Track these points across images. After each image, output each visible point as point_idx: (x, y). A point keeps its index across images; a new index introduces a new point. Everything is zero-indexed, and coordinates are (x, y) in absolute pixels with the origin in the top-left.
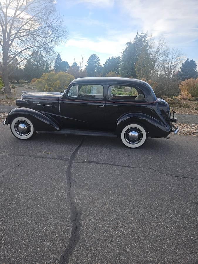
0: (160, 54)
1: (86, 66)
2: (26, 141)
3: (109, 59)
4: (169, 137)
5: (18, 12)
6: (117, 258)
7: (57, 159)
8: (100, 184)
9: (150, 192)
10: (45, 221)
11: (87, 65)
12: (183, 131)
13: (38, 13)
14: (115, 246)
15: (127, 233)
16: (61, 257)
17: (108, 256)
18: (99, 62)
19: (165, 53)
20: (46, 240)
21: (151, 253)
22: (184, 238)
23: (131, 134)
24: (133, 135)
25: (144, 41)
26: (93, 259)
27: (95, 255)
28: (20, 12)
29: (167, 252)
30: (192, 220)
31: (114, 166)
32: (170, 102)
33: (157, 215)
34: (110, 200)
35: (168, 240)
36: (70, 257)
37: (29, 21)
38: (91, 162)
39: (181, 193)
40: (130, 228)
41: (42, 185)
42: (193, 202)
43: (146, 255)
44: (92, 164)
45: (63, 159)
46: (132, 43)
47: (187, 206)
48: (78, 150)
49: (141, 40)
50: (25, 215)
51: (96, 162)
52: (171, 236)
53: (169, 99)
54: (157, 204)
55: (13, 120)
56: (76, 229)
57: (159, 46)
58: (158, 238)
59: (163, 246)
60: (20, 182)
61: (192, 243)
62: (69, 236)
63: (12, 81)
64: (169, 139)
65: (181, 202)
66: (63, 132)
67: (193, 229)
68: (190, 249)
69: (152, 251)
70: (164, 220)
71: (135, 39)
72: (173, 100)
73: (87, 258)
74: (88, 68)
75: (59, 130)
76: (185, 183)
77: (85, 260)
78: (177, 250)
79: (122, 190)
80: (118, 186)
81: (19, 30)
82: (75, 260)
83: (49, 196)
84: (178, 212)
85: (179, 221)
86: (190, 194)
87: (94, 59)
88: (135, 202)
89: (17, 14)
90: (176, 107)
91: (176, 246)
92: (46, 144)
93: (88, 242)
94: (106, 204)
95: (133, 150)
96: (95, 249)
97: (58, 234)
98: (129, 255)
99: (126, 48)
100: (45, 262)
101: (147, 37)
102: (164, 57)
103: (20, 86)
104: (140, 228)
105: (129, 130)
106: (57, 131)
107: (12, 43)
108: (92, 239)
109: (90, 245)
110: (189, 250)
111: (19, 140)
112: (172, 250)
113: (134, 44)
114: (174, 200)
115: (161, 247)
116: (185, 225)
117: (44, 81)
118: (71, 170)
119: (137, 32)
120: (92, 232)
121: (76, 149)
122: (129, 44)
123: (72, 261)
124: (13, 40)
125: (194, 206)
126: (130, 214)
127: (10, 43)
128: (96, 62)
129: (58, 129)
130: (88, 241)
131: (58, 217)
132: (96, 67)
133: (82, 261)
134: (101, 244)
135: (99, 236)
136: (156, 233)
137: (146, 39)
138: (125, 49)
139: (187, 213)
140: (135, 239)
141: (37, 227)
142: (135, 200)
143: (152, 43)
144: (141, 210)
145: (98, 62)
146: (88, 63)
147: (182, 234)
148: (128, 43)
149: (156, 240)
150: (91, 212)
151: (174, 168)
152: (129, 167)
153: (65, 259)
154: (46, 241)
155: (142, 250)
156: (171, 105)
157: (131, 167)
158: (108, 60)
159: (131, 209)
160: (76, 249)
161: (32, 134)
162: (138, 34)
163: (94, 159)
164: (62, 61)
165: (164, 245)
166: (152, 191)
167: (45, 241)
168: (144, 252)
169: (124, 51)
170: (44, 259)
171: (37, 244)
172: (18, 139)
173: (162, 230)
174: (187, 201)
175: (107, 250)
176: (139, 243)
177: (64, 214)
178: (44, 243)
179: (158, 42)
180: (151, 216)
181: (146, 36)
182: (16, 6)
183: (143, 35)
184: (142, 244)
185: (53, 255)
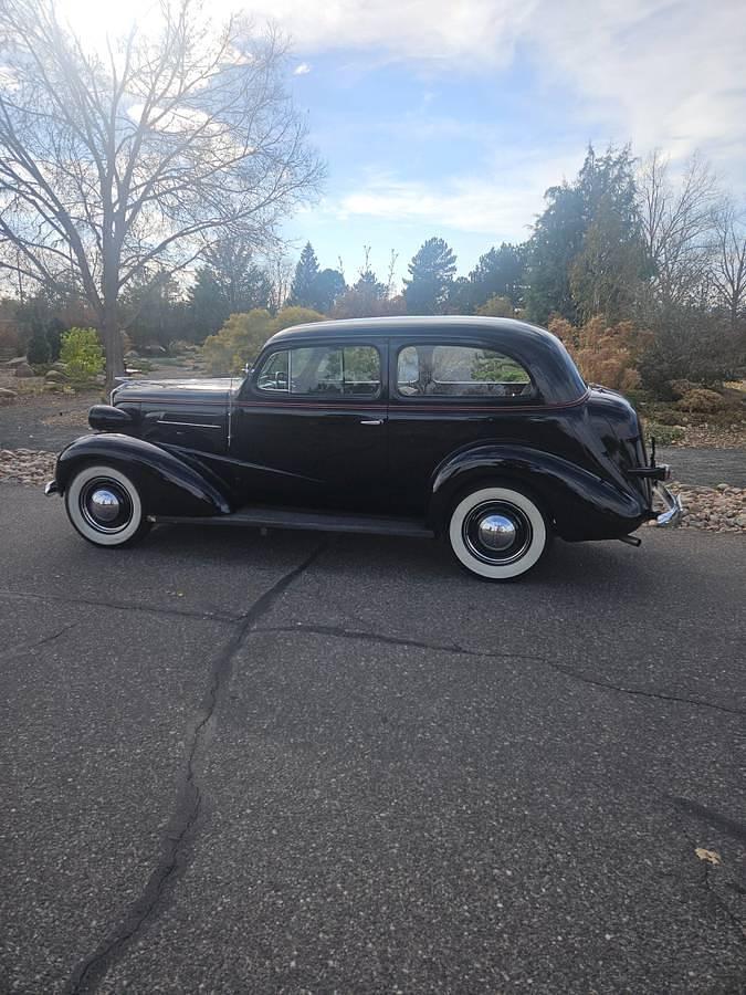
0: (694, 223)
1: (405, 281)
2: (114, 552)
3: (491, 254)
4: (640, 538)
5: (155, 112)
6: (279, 988)
7: (198, 615)
8: (321, 711)
9: (502, 748)
10: (70, 836)
11: (410, 277)
12: (734, 515)
13: (222, 110)
14: (288, 944)
15: (353, 900)
16: (78, 967)
17: (250, 978)
18: (452, 265)
19: (714, 218)
20: (51, 904)
21: (420, 980)
22: (578, 935)
23: (488, 525)
24: (494, 529)
25: (619, 178)
26: (188, 985)
27: (202, 973)
28: (162, 111)
29: (482, 984)
30: (637, 867)
31: (399, 647)
32: (706, 402)
33: (500, 839)
34: (334, 772)
35: (505, 936)
36: (110, 971)
37: (191, 140)
38: (319, 630)
39: (628, 759)
40: (371, 881)
41: (108, 706)
42: (668, 797)
43: (396, 987)
44: (317, 635)
45: (219, 616)
46: (573, 187)
47: (636, 810)
48: (287, 584)
49: (605, 174)
50: (14, 810)
51: (336, 629)
52: (526, 922)
53: (702, 392)
54: (516, 794)
55: (74, 478)
56: (169, 872)
57: (687, 192)
58: (471, 925)
59: (478, 961)
60: (39, 693)
61: (603, 959)
62: (134, 893)
63: (149, 348)
64: (638, 545)
65: (615, 793)
66: (241, 518)
67: (627, 902)
68: (586, 982)
69: (425, 973)
70: (520, 857)
71: (581, 173)
72: (718, 395)
73: (168, 980)
74: (412, 289)
75: (228, 511)
76: (662, 720)
77: (157, 987)
78: (530, 981)
79: (397, 735)
80: (385, 721)
81: (158, 173)
82: (125, 983)
83: (121, 745)
84: (588, 833)
85: (580, 866)
86: (668, 762)
87: (433, 255)
88: (429, 786)
89: (150, 119)
90: (731, 423)
91: (530, 963)
92: (181, 561)
93: (192, 922)
94: (313, 787)
95: (497, 586)
96: (209, 948)
97: (100, 882)
98: (331, 983)
99: (546, 208)
100: (16, 979)
101: (629, 163)
102: (712, 231)
103: (169, 364)
104: (410, 881)
105: (480, 509)
106: (223, 514)
107: (133, 216)
108: (214, 913)
109: (198, 932)
110: (577, 982)
111: (95, 549)
112: (507, 979)
113: (578, 190)
114: (591, 784)
115: (467, 962)
116: (601, 883)
117: (230, 344)
118: (234, 659)
119: (590, 148)
120: (221, 887)
121: (283, 579)
122: (557, 194)
123: (112, 986)
124: (137, 207)
125: (664, 811)
126: (392, 828)
127: (127, 217)
128: (442, 266)
129: (225, 508)
130: (197, 918)
131: (123, 823)
132: (444, 283)
133: (148, 988)
134: (240, 934)
135: (243, 903)
136: (466, 907)
137: (626, 170)
138: (542, 214)
139: (624, 836)
140: (374, 923)
141: (34, 856)
142: (433, 775)
143: (657, 181)
144: (444, 814)
145: (450, 266)
146: (412, 270)
147: (572, 917)
148: (552, 191)
149: (459, 932)
150: (249, 811)
151: (637, 659)
152: (457, 650)
153: (88, 977)
154: (47, 908)
155: (387, 969)
156: (711, 416)
157: (465, 652)
158: (488, 255)
159: (403, 810)
160: (141, 944)
161: (136, 526)
162: (592, 153)
163: (334, 619)
164: (322, 268)
165: (484, 956)
166: (512, 745)
167: (47, 904)
168: (392, 978)
169: (536, 219)
170: (17, 969)
171: (13, 914)
172: (91, 546)
173: (496, 897)
174: (644, 792)
175: (252, 957)
176: (385, 940)
177: (147, 816)
178: (37, 912)
179: (682, 179)
180: (471, 842)
181: (626, 159)
182: (147, 92)
183: (615, 156)
184: (398, 947)
185: (53, 959)
